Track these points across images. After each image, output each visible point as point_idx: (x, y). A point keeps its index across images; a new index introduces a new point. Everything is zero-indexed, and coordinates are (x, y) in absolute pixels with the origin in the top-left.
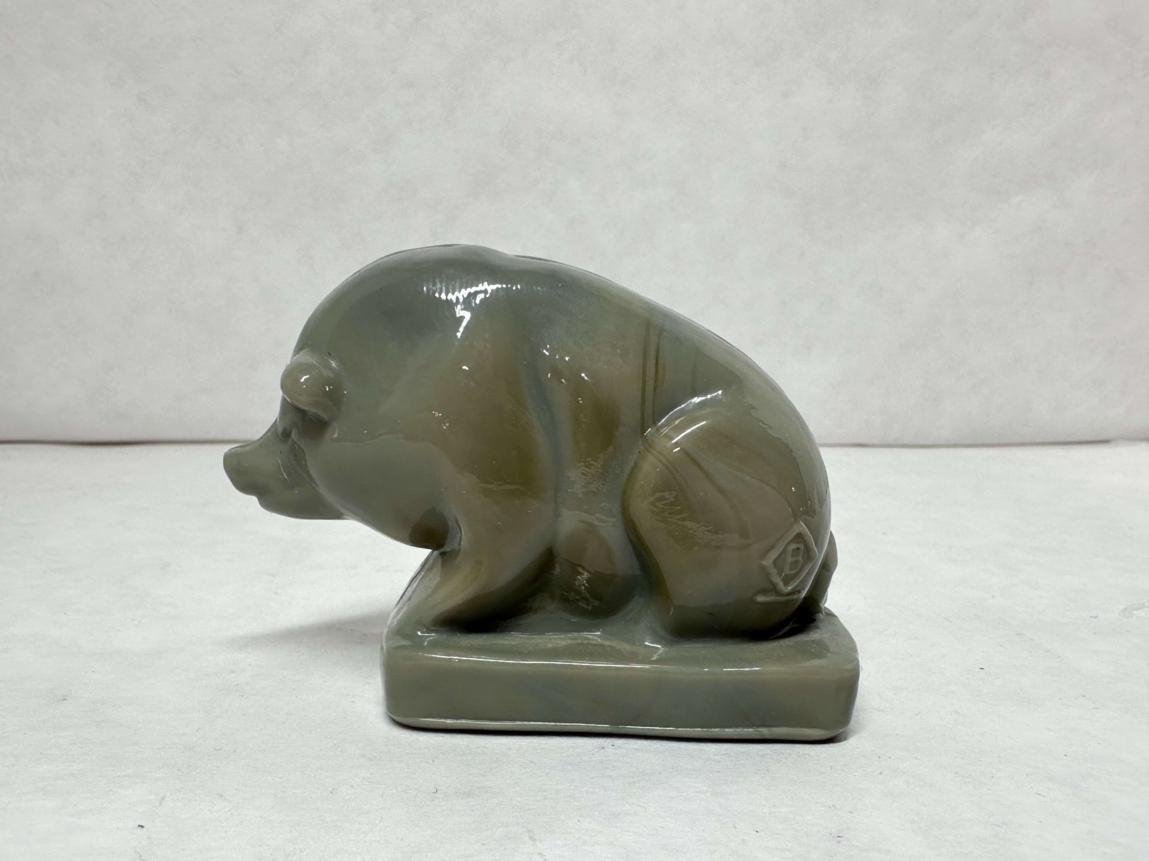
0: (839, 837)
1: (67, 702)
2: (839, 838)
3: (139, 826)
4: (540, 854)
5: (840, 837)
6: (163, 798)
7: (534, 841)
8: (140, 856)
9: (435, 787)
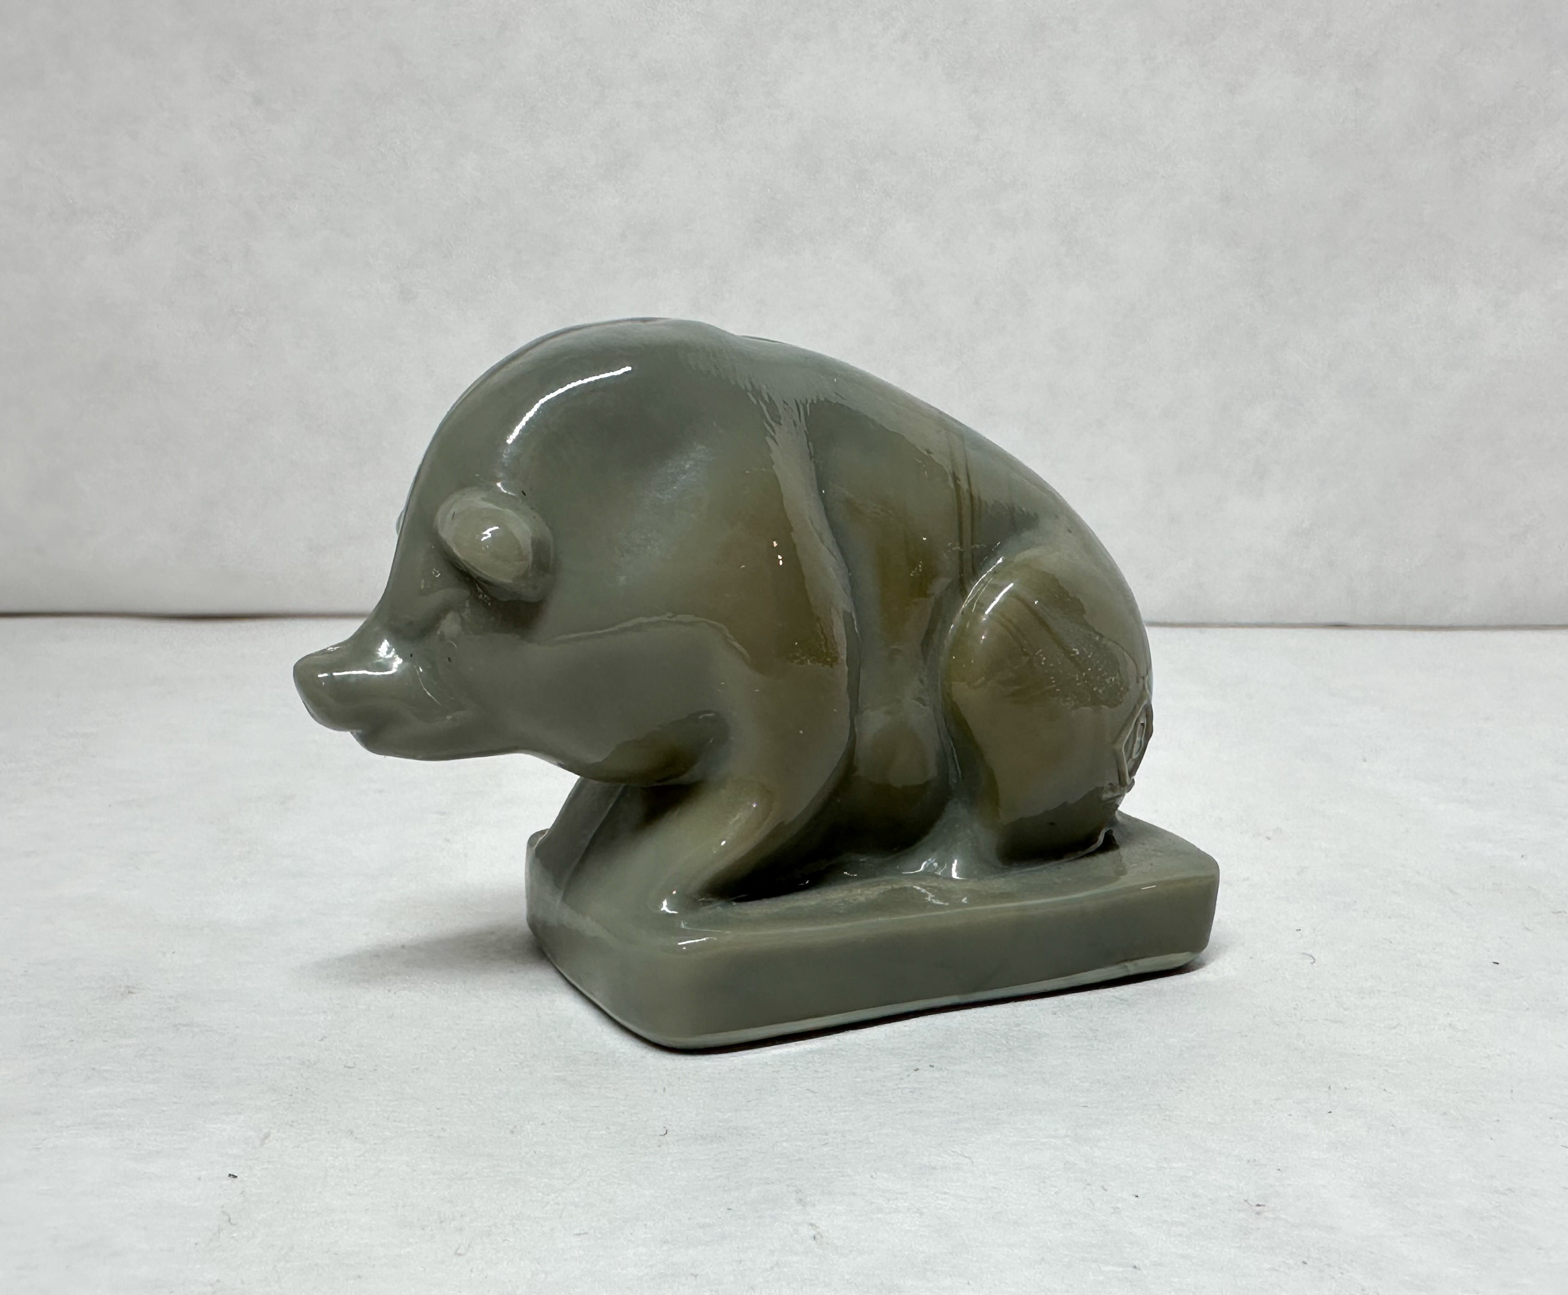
0: (1259, 1205)
1: (134, 996)
2: (1258, 1208)
3: (230, 1175)
4: (812, 1225)
5: (1261, 1205)
6: (267, 1136)
7: (804, 1206)
8: (230, 1220)
9: (664, 1127)
